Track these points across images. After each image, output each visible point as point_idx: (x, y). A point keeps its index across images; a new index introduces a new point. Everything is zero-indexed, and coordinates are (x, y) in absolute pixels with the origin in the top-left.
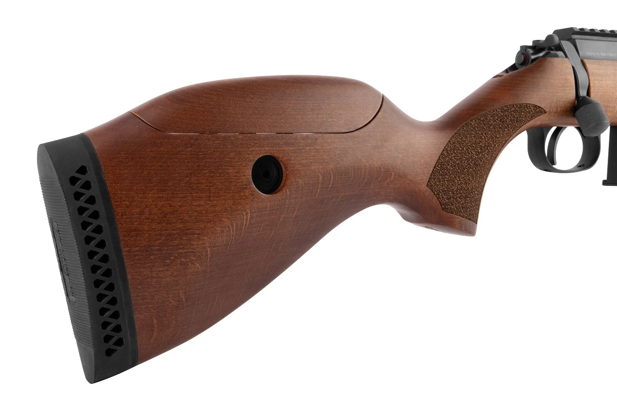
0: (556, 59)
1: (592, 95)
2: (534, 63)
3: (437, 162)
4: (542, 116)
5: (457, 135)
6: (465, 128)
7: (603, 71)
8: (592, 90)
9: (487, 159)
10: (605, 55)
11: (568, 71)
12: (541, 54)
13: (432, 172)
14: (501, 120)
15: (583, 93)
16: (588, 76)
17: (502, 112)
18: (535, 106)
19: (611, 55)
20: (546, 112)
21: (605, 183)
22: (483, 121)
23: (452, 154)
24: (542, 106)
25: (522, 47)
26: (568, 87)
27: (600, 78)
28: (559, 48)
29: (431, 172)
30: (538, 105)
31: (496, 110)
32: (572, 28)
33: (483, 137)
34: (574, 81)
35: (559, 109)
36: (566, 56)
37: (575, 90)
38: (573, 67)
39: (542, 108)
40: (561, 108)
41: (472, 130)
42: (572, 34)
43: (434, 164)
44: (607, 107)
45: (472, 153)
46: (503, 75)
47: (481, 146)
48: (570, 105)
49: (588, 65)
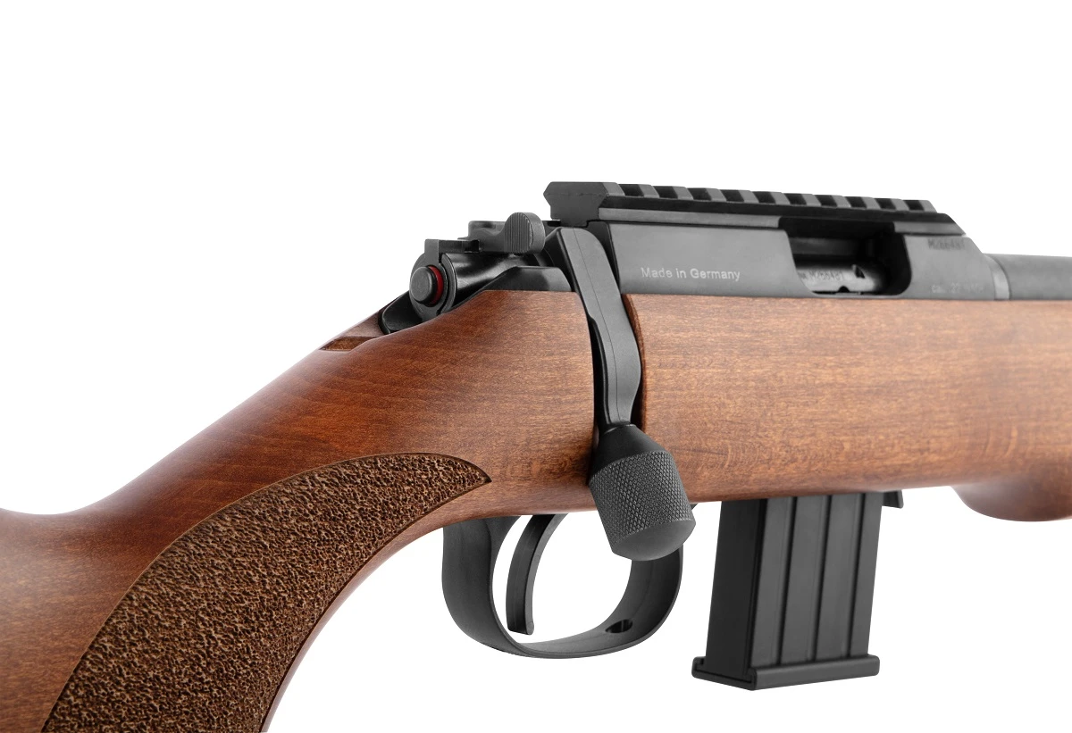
0: (535, 295)
1: (651, 415)
2: (465, 306)
3: (71, 680)
4: (476, 492)
5: (160, 571)
6: (192, 546)
7: (690, 334)
8: (651, 400)
9: (265, 654)
10: (703, 275)
11: (573, 336)
12: (494, 273)
13: (52, 716)
14: (327, 512)
15: (619, 411)
16: (641, 354)
17: (331, 484)
18: (452, 462)
19: (724, 276)
20: (488, 481)
21: (702, 669)
22: (262, 518)
23: (132, 644)
24: (477, 462)
25: (429, 244)
26: (568, 391)
27: (680, 357)
28: (554, 255)
29: (46, 716)
30: (462, 457)
31: (312, 478)
32: (600, 186)
33: (255, 579)
34: (591, 372)
35: (536, 468)
36: (574, 286)
37: (592, 403)
38: (592, 324)
39: (475, 467)
40: (544, 462)
41: (217, 555)
42: (601, 206)
43: (61, 687)
44: (699, 451)
45: (209, 636)
46: (363, 339)
47: (246, 608)
48: (572, 453)
49: (642, 317)
